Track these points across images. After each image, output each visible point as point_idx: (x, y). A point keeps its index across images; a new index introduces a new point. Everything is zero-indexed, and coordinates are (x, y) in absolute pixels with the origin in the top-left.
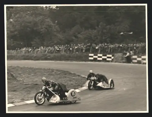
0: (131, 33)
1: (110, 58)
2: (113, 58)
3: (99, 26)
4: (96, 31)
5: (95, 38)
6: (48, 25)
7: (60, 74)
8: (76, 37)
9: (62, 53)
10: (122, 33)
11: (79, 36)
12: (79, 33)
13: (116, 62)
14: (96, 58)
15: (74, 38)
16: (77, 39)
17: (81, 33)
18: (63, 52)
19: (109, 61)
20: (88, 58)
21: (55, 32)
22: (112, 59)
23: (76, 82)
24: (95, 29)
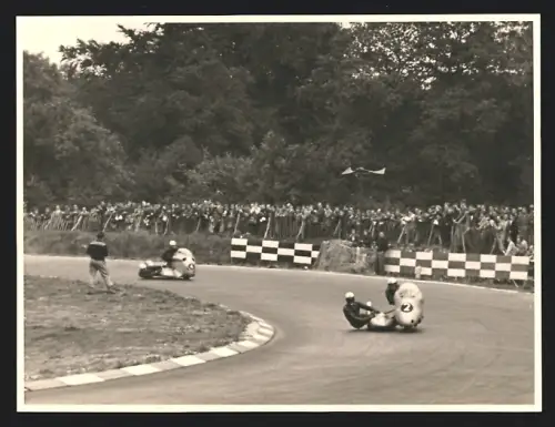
0: (382, 172)
1: (307, 254)
2: (315, 254)
3: (264, 145)
4: (249, 161)
5: (248, 184)
6: (85, 131)
8: (181, 178)
9: (131, 233)
10: (349, 171)
11: (192, 174)
12: (190, 166)
13: (327, 269)
14: (258, 255)
15: (171, 181)
16: (183, 186)
17: (199, 166)
19: (300, 266)
20: (229, 253)
21: (107, 155)
22: (313, 260)
23: (212, 326)
24: (247, 153)
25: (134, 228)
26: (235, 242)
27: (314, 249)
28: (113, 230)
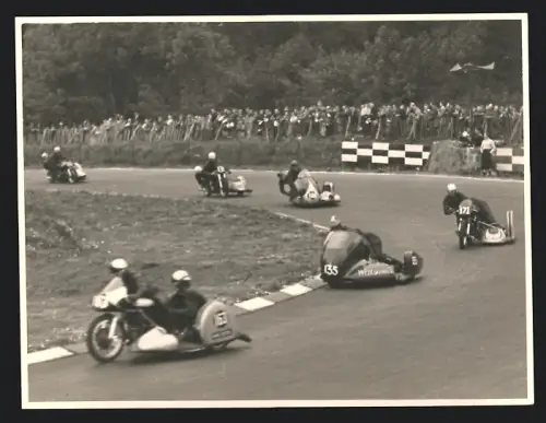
0: (491, 67)
1: (418, 155)
2: (426, 155)
3: (378, 40)
4: (364, 58)
5: (363, 80)
6: (193, 38)
7: (237, 219)
8: (293, 77)
9: (244, 141)
10: (458, 67)
11: (306, 74)
12: (305, 65)
13: (436, 171)
14: (369, 158)
15: (286, 82)
16: (297, 86)
17: (313, 65)
18: (249, 136)
19: (412, 168)
20: (340, 158)
21: (216, 60)
22: (424, 161)
24: (361, 48)
25: (246, 134)
26: (346, 145)
27: (425, 149)
28: (225, 138)
